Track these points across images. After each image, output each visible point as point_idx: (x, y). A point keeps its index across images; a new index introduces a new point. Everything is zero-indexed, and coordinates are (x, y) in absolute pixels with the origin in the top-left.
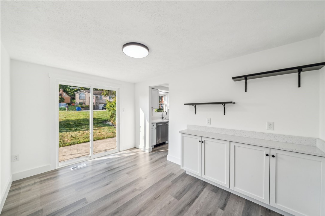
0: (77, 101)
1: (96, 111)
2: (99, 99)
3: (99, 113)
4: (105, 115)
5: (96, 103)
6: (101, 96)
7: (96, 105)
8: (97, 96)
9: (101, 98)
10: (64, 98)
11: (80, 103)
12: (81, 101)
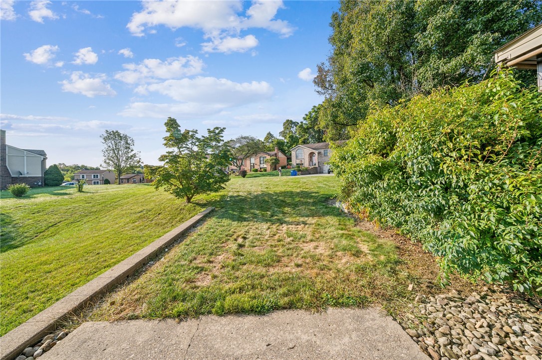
0: (294, 162)
1: (316, 177)
2: (323, 156)
3: (321, 179)
4: (331, 185)
5: (319, 162)
6: (326, 152)
7: (319, 166)
8: (320, 151)
9: (326, 155)
10: (279, 159)
11: (297, 164)
12: (298, 162)
